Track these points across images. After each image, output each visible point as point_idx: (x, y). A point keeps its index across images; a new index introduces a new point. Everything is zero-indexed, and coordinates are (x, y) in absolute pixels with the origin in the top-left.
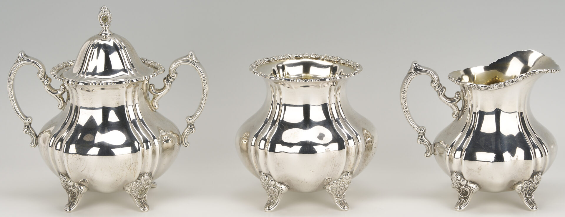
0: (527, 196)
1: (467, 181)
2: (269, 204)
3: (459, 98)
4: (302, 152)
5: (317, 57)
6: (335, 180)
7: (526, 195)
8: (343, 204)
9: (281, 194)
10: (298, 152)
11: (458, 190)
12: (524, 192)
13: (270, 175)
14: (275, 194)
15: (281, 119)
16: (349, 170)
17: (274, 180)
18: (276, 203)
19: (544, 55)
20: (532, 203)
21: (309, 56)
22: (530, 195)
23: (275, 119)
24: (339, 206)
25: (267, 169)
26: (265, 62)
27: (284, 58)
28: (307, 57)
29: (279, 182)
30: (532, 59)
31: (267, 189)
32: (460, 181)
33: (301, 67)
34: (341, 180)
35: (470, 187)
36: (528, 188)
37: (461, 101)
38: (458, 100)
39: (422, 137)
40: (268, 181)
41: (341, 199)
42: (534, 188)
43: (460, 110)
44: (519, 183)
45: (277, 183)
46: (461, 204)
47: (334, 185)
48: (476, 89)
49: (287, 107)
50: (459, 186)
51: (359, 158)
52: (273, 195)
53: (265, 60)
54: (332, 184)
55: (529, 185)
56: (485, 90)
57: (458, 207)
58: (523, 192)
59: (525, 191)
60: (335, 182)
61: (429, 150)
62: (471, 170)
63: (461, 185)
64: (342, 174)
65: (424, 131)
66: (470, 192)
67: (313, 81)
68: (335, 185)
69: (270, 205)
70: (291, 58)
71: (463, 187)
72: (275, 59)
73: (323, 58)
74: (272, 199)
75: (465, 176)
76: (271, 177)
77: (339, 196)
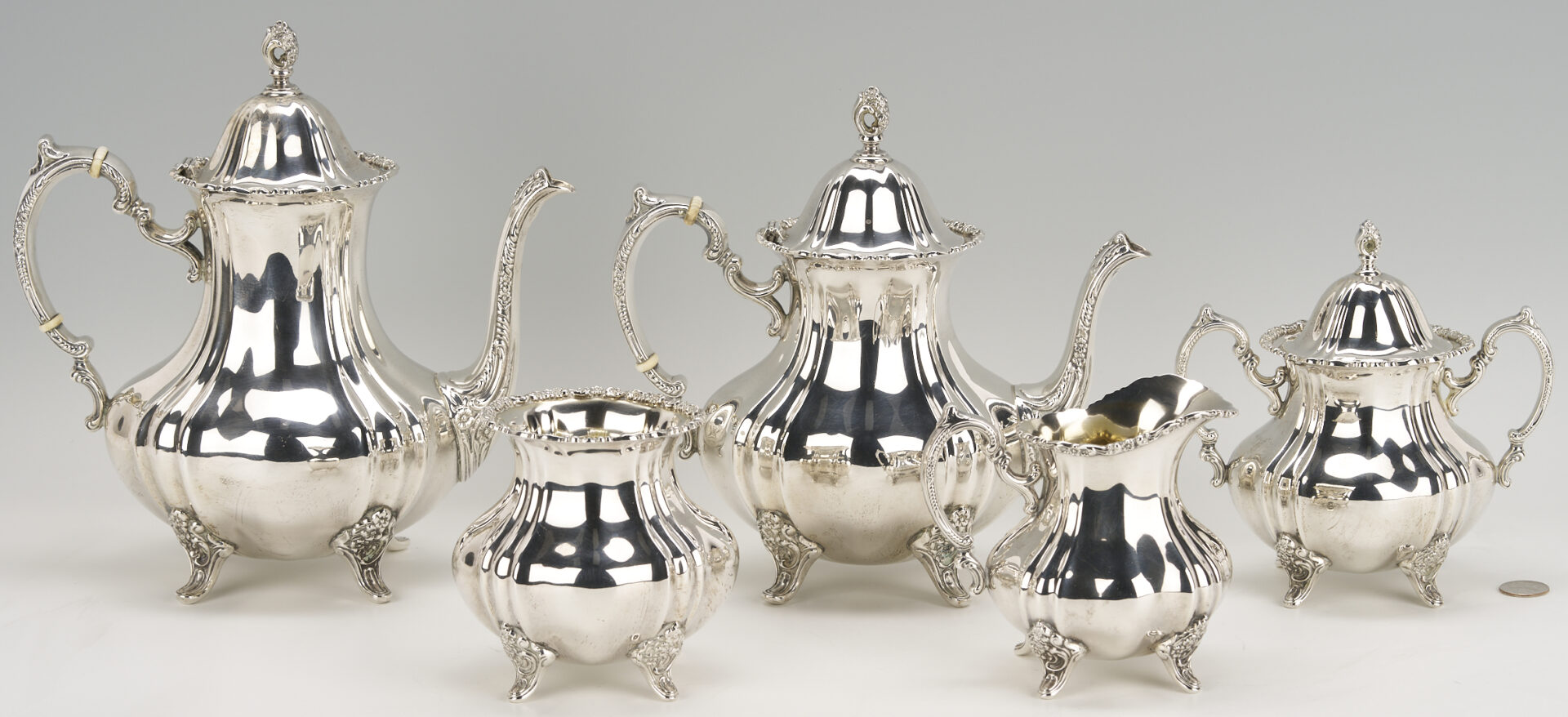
0: (1180, 664)
1: (1064, 638)
2: (519, 687)
3: (1039, 473)
4: (581, 582)
5: (618, 394)
6: (648, 640)
7: (1177, 662)
8: (666, 687)
9: (542, 666)
10: (573, 582)
11: (1043, 657)
12: (1175, 656)
13: (520, 629)
14: (530, 666)
15: (540, 520)
16: (678, 620)
17: (528, 639)
18: (533, 684)
19: (1206, 389)
20: (1189, 679)
21: (604, 392)
22: (1185, 661)
23: (529, 519)
24: (658, 692)
25: (513, 617)
26: (514, 402)
27: (553, 395)
28: (599, 395)
29: (536, 643)
30: (1184, 396)
31: (515, 656)
32: (1049, 638)
33: (582, 415)
34: (662, 639)
35: (1070, 650)
36: (1183, 647)
37: (1041, 481)
38: (1037, 477)
39: (964, 554)
40: (515, 640)
41: (663, 678)
42: (1194, 647)
43: (1039, 497)
44: (1165, 638)
45: (533, 645)
46: (1052, 685)
47: (646, 649)
48: (1078, 454)
49: (554, 493)
50: (1047, 648)
51: (698, 595)
52: (526, 669)
53: (513, 400)
54: (643, 648)
55: (1184, 643)
56: (1097, 455)
57: (1045, 692)
58: (1172, 656)
59: (1176, 653)
60: (649, 642)
61: (980, 580)
62: (1073, 615)
63: (1051, 646)
64: (663, 626)
65: (971, 542)
66: (1069, 660)
67: (603, 440)
68: (649, 648)
69: (521, 688)
70: (566, 396)
71: (1054, 651)
72: (535, 398)
73: (630, 396)
74: (524, 677)
75: (1060, 628)
76: (520, 633)
77: (659, 671)
